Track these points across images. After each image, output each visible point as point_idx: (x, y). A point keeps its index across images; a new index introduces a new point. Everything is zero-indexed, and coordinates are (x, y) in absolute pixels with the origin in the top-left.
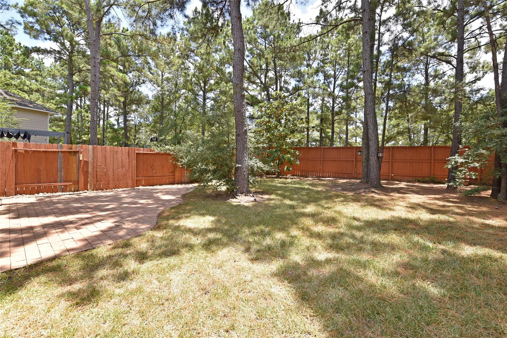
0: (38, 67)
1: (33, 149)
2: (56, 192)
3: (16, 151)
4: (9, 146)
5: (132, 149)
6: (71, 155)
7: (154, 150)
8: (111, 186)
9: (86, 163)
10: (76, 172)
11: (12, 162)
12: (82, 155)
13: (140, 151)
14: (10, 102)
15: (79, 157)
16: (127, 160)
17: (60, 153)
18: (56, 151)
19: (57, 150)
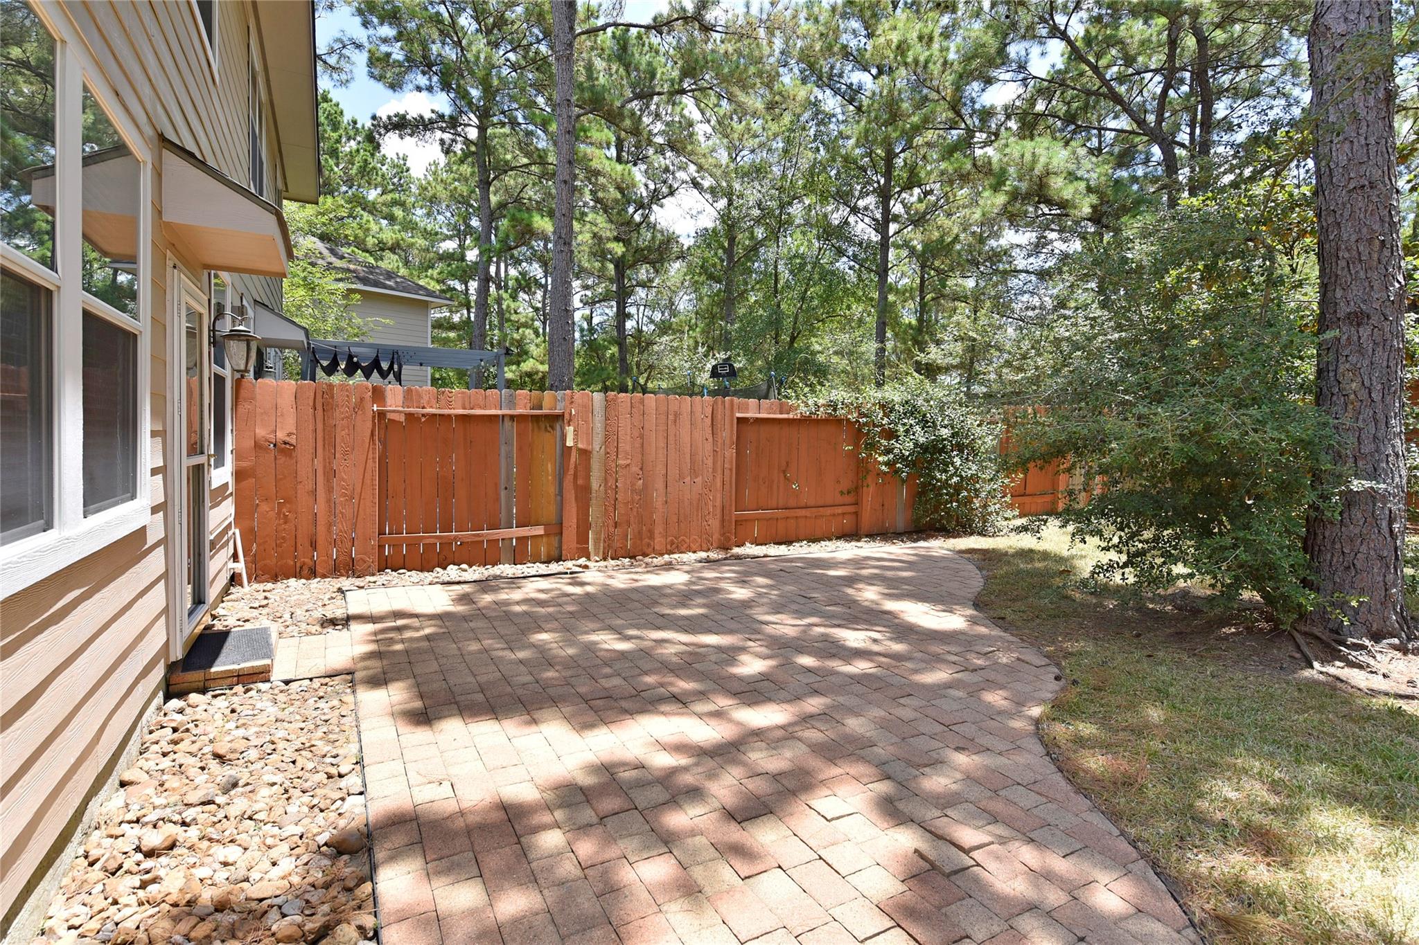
0: (395, 180)
1: (429, 410)
2: (494, 565)
3: (382, 415)
4: (362, 399)
5: (723, 402)
6: (539, 428)
7: (791, 409)
8: (659, 542)
9: (585, 454)
10: (552, 490)
11: (370, 456)
12: (571, 428)
13: (747, 410)
14: (340, 276)
15: (564, 437)
16: (709, 447)
17: (508, 423)
18: (496, 416)
19: (499, 412)
